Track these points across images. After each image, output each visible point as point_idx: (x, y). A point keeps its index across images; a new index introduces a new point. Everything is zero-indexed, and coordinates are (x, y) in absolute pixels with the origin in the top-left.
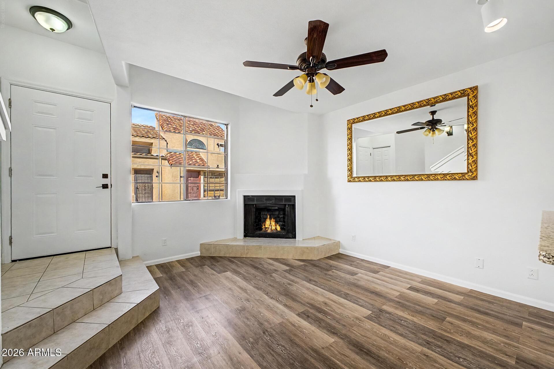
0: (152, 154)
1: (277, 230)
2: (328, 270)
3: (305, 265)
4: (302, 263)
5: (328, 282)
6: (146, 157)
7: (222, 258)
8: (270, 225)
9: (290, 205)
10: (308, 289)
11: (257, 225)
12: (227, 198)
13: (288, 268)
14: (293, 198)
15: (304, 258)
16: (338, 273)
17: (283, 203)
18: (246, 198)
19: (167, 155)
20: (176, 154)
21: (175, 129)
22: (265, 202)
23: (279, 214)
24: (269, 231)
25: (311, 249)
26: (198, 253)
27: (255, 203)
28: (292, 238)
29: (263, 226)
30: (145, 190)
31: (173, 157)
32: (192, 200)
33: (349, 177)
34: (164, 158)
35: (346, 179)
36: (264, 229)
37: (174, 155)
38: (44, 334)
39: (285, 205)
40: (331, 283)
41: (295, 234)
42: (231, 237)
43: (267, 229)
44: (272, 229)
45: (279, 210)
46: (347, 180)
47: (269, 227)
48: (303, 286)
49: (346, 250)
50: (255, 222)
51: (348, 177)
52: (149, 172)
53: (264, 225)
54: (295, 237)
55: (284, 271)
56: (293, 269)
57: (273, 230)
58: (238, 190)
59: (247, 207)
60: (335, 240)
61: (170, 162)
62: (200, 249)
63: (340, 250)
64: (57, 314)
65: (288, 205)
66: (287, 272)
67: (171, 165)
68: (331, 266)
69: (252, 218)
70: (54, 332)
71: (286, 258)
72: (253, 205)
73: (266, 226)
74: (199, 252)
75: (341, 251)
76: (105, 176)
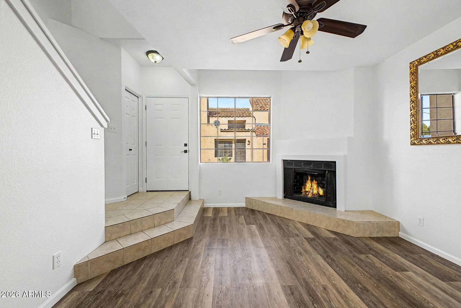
0: (245, 128)
1: (319, 194)
2: (361, 253)
3: (335, 239)
4: (333, 236)
5: (350, 266)
6: (242, 131)
7: (259, 212)
8: (311, 188)
9: (331, 171)
10: (317, 265)
11: (297, 189)
12: (269, 162)
13: (312, 236)
14: (333, 164)
15: (339, 230)
16: (374, 260)
17: (322, 169)
18: (286, 162)
19: (255, 128)
20: (261, 127)
21: (261, 107)
22: (303, 167)
23: (322, 180)
24: (310, 195)
25: (348, 223)
26: (243, 205)
27: (294, 167)
28: (332, 207)
29: (303, 190)
30: (241, 154)
31: (259, 130)
32: (240, 162)
33: (413, 139)
34: (253, 131)
35: (409, 140)
36: (303, 193)
37: (260, 128)
38: (125, 233)
39: (326, 171)
40: (353, 269)
41: (336, 203)
42: (273, 196)
43: (307, 193)
44: (314, 193)
45: (319, 175)
46: (410, 142)
47: (310, 191)
48: (314, 260)
49: (410, 235)
50: (295, 185)
51: (411, 138)
52: (243, 141)
53: (305, 188)
54: (335, 207)
55: (305, 238)
56: (316, 239)
57: (315, 195)
58: (278, 154)
59: (286, 171)
60: (393, 220)
61: (256, 133)
62: (245, 202)
63: (399, 232)
64: (133, 223)
65: (328, 171)
66: (307, 241)
67: (257, 135)
68: (370, 249)
69: (291, 181)
70: (131, 234)
71: (318, 226)
72: (292, 169)
73: (307, 190)
74: (245, 204)
75: (401, 235)
76: (186, 145)
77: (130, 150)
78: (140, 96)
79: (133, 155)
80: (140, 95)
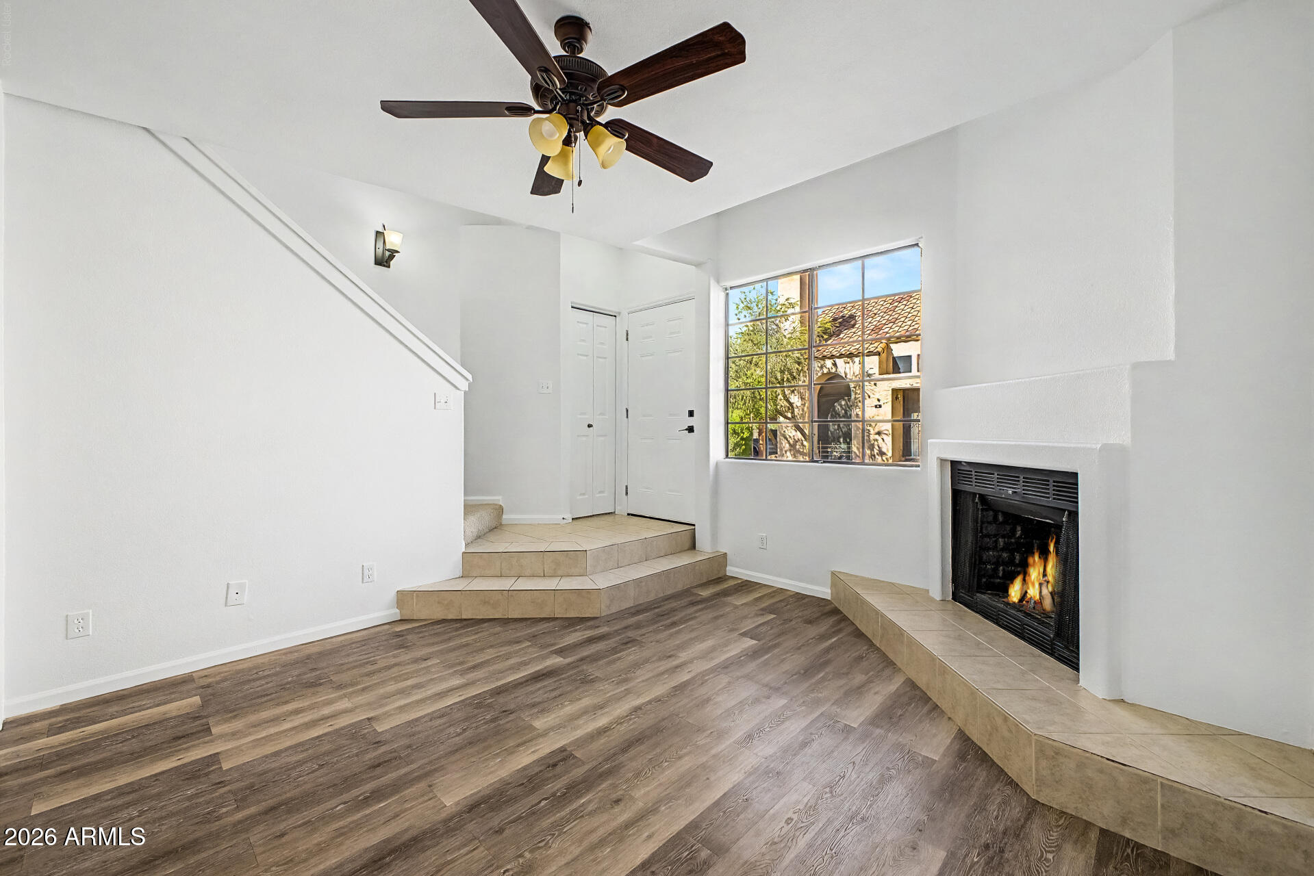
12: (919, 465)
15: (994, 752)
17: (1050, 502)
18: (957, 469)
22: (997, 489)
25: (1017, 733)
26: (826, 592)
27: (974, 488)
39: (1064, 512)
58: (931, 441)
59: (958, 497)
62: (831, 584)
65: (1069, 512)
70: (501, 576)
71: (949, 713)
74: (829, 592)
76: (691, 414)
77: (590, 426)
78: (619, 313)
79: (597, 436)
80: (617, 311)
